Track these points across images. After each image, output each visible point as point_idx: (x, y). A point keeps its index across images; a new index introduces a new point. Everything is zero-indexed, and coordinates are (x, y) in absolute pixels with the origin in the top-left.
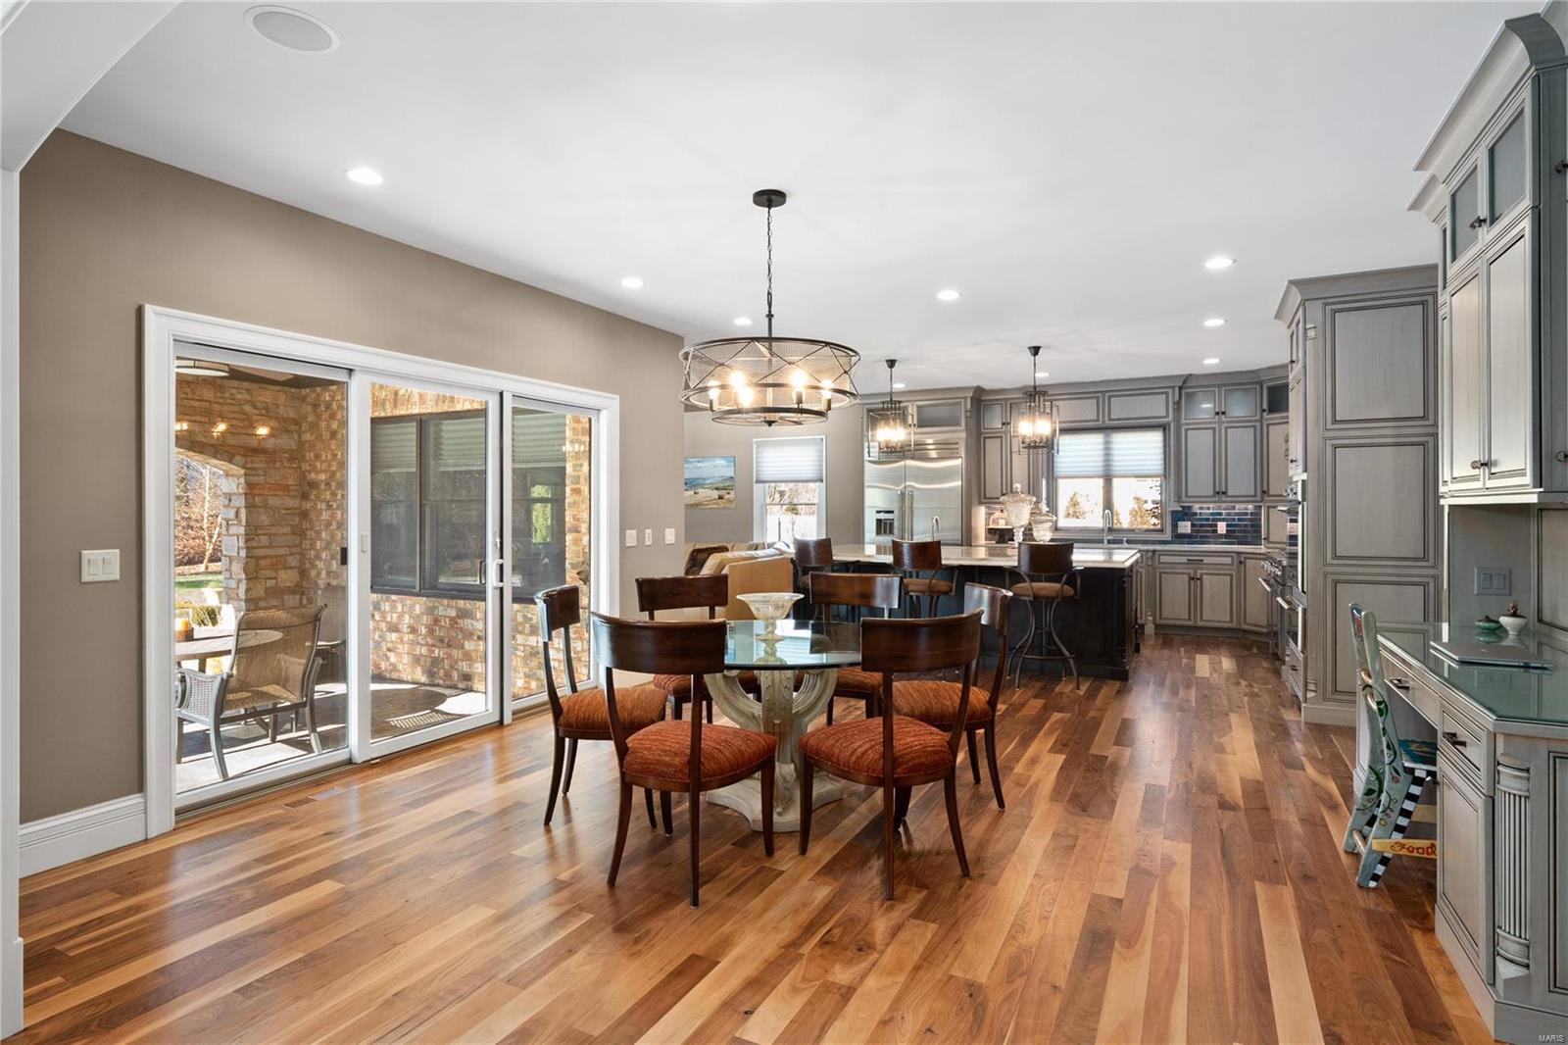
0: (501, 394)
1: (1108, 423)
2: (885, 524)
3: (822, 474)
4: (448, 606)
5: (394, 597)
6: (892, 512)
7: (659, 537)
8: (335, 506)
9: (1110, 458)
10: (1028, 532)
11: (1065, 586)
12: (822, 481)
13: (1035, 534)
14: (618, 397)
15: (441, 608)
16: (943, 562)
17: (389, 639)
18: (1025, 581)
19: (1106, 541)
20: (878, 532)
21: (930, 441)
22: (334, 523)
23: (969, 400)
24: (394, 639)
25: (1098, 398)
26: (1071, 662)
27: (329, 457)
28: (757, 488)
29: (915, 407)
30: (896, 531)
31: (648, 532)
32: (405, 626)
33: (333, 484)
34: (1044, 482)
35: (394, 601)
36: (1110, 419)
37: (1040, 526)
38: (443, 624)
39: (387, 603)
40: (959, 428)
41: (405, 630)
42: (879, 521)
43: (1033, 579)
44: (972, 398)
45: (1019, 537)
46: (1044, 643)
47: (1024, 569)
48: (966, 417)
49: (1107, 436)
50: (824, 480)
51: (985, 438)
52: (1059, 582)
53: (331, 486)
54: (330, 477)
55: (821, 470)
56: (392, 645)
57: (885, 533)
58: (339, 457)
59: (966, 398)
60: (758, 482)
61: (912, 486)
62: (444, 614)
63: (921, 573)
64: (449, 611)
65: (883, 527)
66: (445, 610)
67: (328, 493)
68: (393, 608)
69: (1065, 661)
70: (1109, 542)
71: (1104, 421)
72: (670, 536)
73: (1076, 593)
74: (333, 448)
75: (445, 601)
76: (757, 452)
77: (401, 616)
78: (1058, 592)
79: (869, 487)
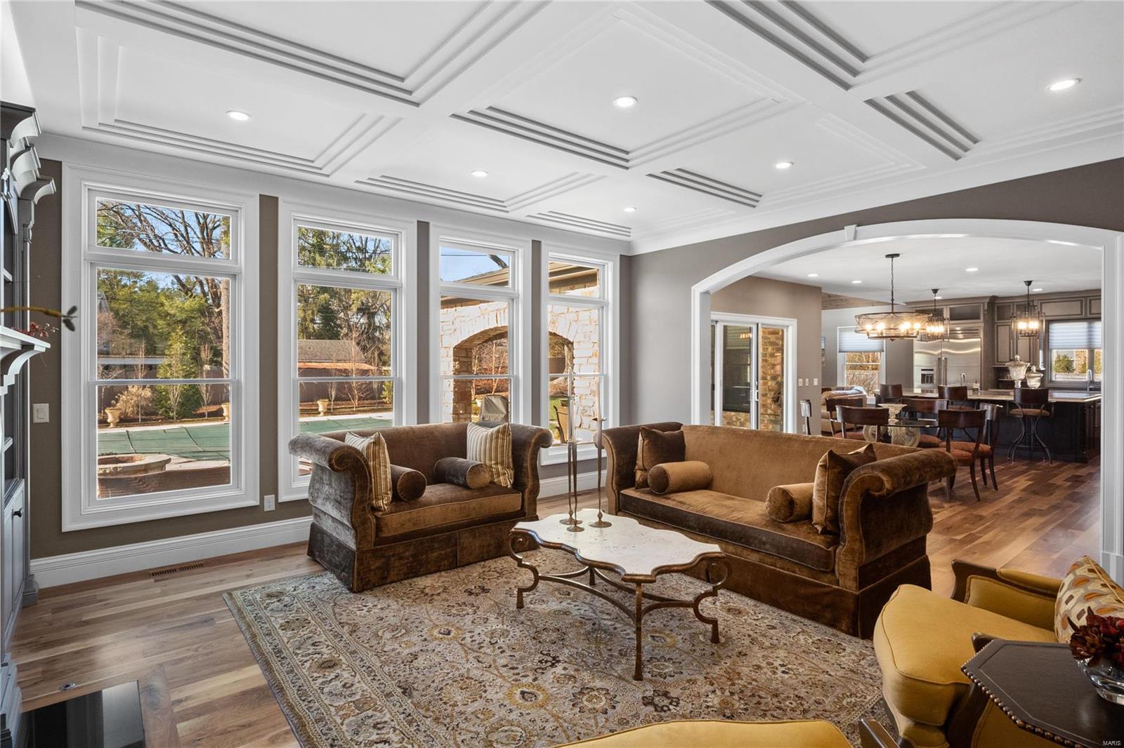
0: (758, 324)
1: (1089, 316)
2: (928, 377)
3: (883, 347)
6: (932, 370)
7: (811, 382)
9: (1093, 337)
10: (1024, 383)
11: (1043, 411)
12: (883, 351)
13: (1029, 384)
14: (796, 320)
16: (969, 397)
18: (1018, 408)
19: (1088, 389)
20: (923, 381)
21: (958, 329)
23: (986, 304)
25: (1082, 301)
26: (1047, 450)
28: (840, 356)
29: (948, 309)
30: (935, 381)
31: (807, 380)
34: (1041, 353)
36: (1091, 314)
37: (1032, 380)
40: (978, 321)
42: (923, 376)
43: (1023, 407)
44: (988, 303)
45: (1019, 385)
46: (1032, 441)
47: (1018, 401)
48: (984, 314)
49: (1090, 323)
50: (885, 350)
51: (998, 326)
52: (1040, 408)
55: (883, 345)
57: (927, 382)
59: (984, 303)
60: (840, 352)
61: (947, 353)
63: (954, 403)
65: (925, 379)
69: (1043, 449)
70: (1091, 389)
71: (1086, 314)
72: (816, 382)
73: (1051, 415)
76: (840, 335)
78: (1038, 414)
79: (916, 353)
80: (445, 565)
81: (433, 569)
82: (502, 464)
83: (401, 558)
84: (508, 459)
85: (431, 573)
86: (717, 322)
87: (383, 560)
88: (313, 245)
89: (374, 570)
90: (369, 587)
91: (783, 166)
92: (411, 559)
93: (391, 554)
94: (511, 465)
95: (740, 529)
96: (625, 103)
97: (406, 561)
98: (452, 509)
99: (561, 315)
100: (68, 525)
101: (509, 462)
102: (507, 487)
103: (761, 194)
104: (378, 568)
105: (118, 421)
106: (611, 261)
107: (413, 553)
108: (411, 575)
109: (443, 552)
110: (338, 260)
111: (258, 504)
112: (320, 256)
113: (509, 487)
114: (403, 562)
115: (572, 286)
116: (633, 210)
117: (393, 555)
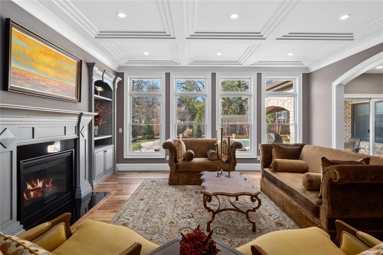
4: (380, 145)
5: (364, 142)
8: (347, 122)
15: (377, 145)
17: (362, 151)
22: (347, 126)
24: (363, 151)
27: (346, 112)
32: (367, 148)
33: (347, 118)
35: (363, 143)
38: (378, 149)
39: (361, 143)
41: (367, 149)
53: (346, 118)
54: (346, 116)
56: (363, 152)
58: (349, 112)
62: (378, 146)
64: (380, 146)
66: (379, 146)
67: (346, 119)
68: (363, 144)
74: (347, 110)
75: (379, 144)
77: (366, 146)
80: (198, 183)
81: (194, 184)
82: (223, 153)
83: (183, 178)
84: (226, 151)
85: (193, 185)
86: (370, 99)
87: (177, 177)
88: (237, 85)
89: (175, 179)
90: (173, 184)
91: (345, 17)
92: (186, 179)
93: (180, 176)
94: (227, 154)
95: (291, 190)
96: (234, 16)
97: (185, 179)
98: (201, 165)
99: (286, 101)
100: (125, 157)
101: (226, 153)
102: (224, 161)
103: (352, 33)
104: (176, 179)
105: (182, 137)
106: (298, 76)
107: (187, 177)
108: (186, 184)
109: (197, 179)
110: (245, 89)
111: (165, 158)
112: (239, 88)
113: (225, 161)
114: (184, 179)
115: (289, 89)
116: (292, 54)
117: (181, 176)
